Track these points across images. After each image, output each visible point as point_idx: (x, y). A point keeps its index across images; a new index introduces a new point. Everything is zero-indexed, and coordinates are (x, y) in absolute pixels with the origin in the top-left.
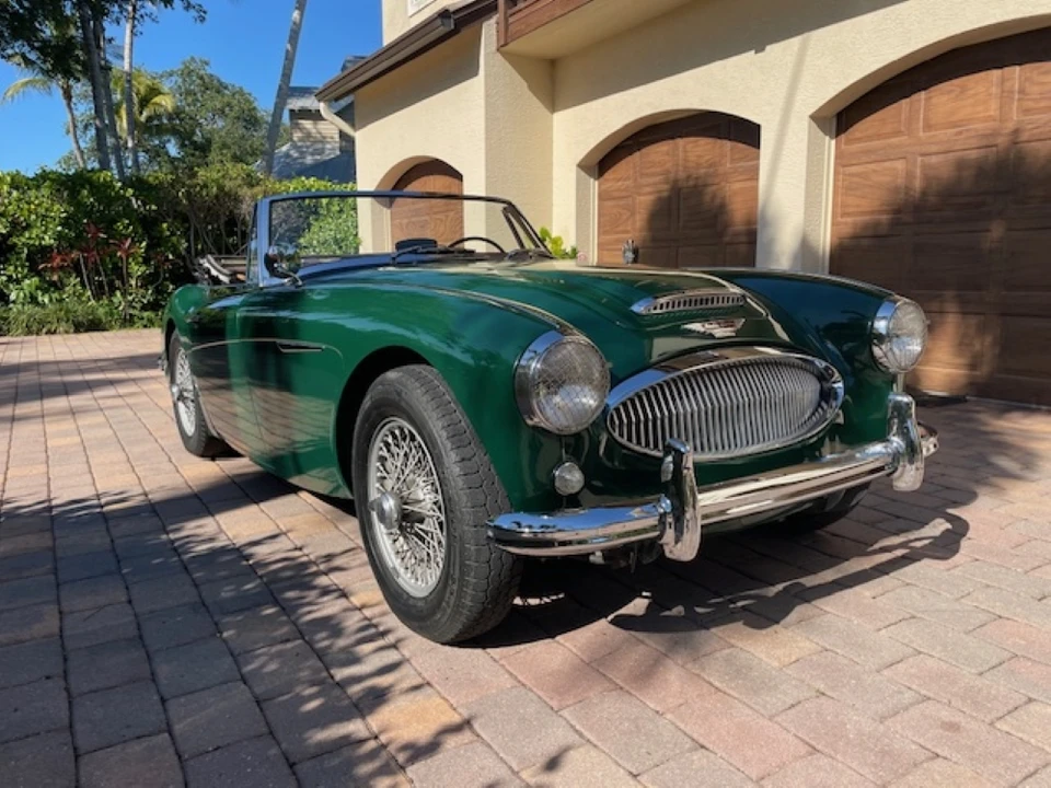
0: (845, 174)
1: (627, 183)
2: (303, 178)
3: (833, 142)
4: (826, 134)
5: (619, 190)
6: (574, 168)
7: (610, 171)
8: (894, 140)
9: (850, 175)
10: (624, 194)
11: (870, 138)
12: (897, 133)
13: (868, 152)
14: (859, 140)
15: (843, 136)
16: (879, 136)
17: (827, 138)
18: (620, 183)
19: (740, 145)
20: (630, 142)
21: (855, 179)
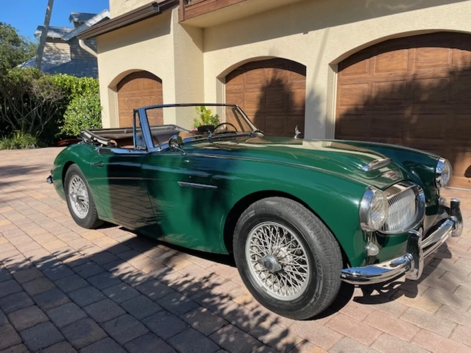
0: (342, 89)
1: (240, 87)
2: (61, 74)
3: (337, 74)
4: (334, 71)
5: (235, 90)
6: (215, 79)
7: (232, 81)
8: (363, 75)
9: (344, 89)
10: (238, 91)
11: (353, 74)
12: (365, 73)
13: (351, 80)
14: (348, 74)
15: (341, 72)
16: (356, 73)
17: (334, 73)
18: (236, 87)
19: (295, 73)
20: (242, 68)
21: (347, 91)
